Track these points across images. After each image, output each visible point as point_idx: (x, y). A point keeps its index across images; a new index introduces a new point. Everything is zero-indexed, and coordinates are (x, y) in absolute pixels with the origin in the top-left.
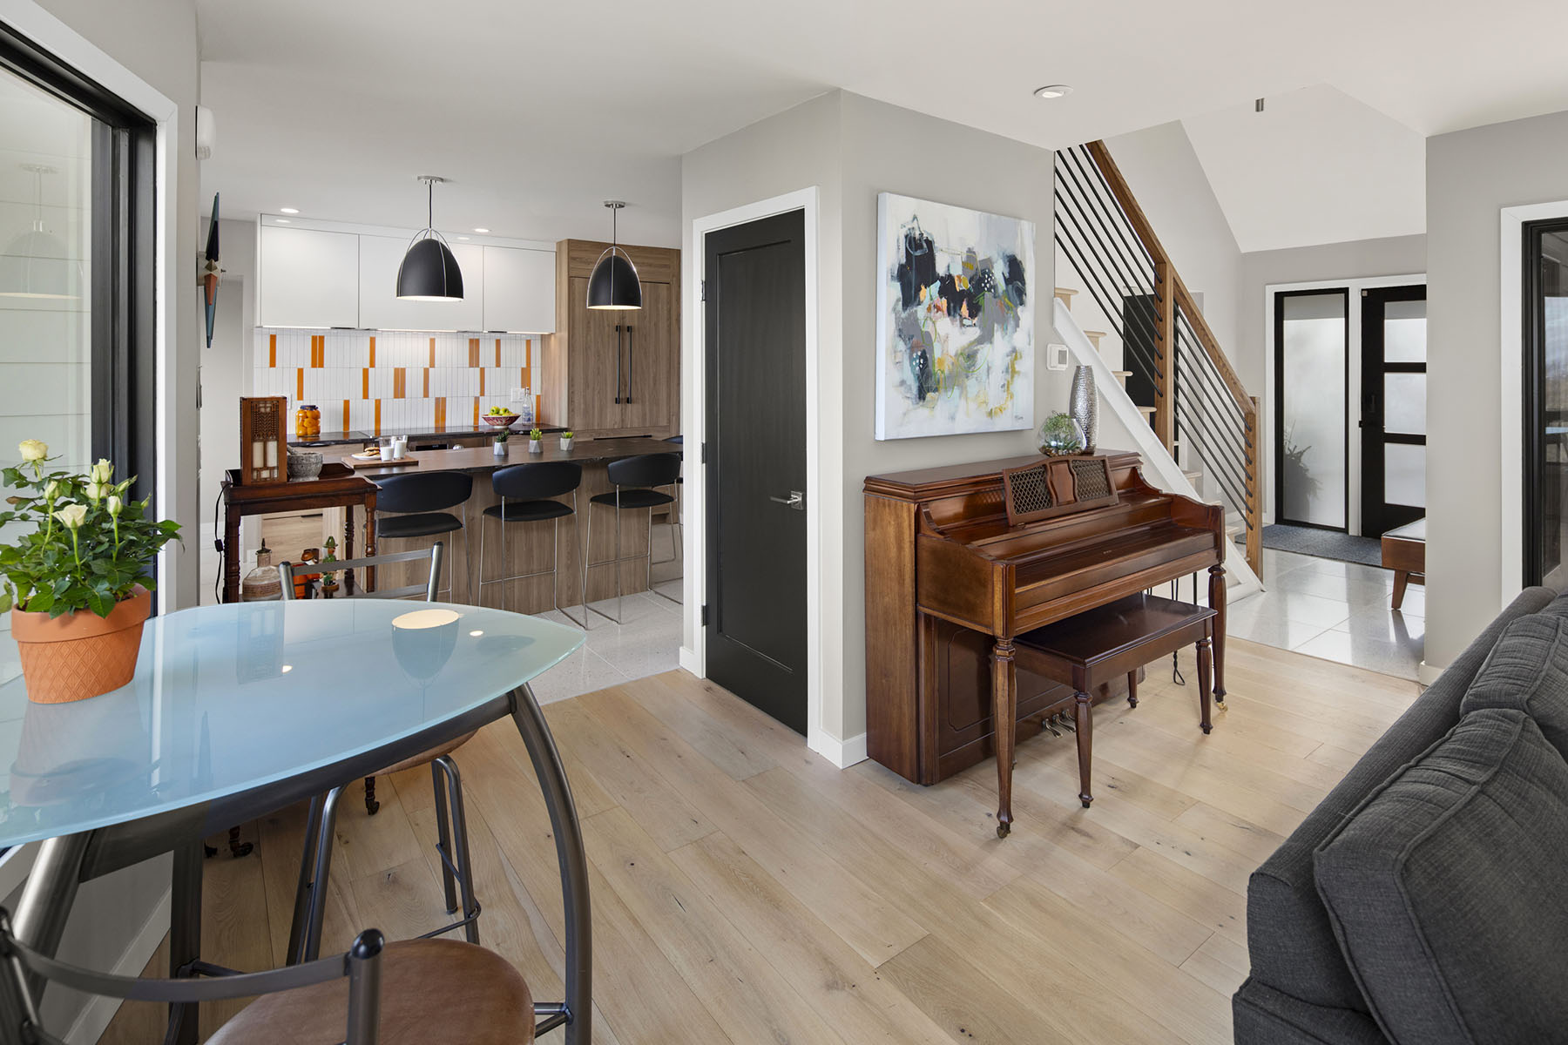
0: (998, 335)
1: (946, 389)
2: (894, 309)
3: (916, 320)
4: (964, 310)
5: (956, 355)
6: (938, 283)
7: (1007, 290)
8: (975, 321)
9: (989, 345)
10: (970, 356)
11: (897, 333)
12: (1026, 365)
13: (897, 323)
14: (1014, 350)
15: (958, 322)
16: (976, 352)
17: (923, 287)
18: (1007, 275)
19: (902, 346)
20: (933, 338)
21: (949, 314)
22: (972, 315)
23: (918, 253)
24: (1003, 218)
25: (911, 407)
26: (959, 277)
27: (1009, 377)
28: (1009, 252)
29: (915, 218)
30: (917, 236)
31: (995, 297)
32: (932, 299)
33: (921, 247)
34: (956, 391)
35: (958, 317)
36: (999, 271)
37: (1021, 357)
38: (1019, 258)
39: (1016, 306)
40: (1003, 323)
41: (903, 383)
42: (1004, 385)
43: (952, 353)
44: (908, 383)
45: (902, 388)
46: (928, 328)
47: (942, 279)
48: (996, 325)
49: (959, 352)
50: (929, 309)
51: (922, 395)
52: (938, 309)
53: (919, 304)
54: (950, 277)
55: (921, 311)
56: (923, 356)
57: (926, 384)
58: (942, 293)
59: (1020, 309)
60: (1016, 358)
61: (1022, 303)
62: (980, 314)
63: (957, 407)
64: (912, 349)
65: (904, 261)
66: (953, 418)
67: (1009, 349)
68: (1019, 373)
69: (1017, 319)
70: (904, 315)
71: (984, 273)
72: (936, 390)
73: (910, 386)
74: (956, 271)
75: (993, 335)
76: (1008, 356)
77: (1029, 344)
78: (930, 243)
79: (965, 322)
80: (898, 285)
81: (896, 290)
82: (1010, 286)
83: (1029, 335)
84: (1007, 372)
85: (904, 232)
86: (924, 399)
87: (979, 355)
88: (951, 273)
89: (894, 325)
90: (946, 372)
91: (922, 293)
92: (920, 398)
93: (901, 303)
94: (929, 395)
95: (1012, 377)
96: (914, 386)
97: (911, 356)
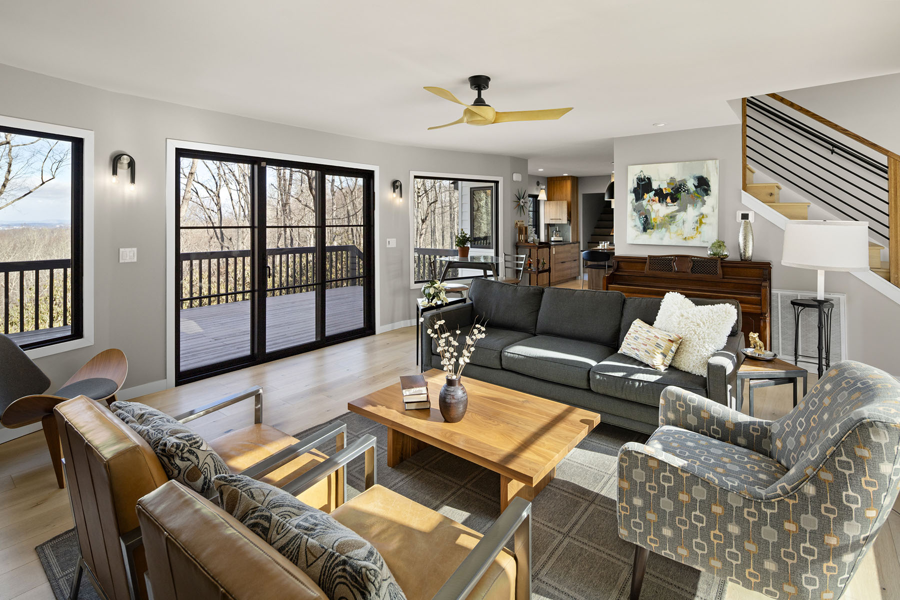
0: (690, 208)
1: (658, 229)
2: (632, 202)
3: (642, 206)
4: (669, 200)
5: (663, 217)
6: (654, 192)
7: (696, 191)
8: (675, 204)
9: (684, 213)
10: (672, 217)
11: (633, 210)
12: (712, 220)
13: (633, 207)
14: (702, 214)
15: (665, 205)
16: (675, 216)
17: (645, 194)
18: (696, 184)
19: (635, 214)
20: (651, 211)
21: (660, 202)
22: (673, 201)
23: (643, 183)
24: (693, 162)
25: (639, 234)
26: (665, 189)
27: (698, 225)
28: (698, 175)
29: (642, 171)
30: (643, 177)
31: (688, 194)
32: (650, 197)
33: (645, 180)
34: (664, 230)
35: (665, 203)
36: (691, 184)
37: (707, 217)
38: (705, 176)
39: (703, 196)
40: (694, 204)
41: (636, 226)
42: (694, 228)
43: (662, 216)
44: (638, 226)
45: (635, 228)
46: (649, 207)
47: (655, 190)
48: (689, 205)
49: (666, 215)
50: (649, 201)
51: (645, 230)
52: (654, 201)
53: (644, 200)
54: (661, 190)
55: (644, 203)
56: (646, 217)
57: (647, 226)
58: (655, 195)
59: (706, 198)
60: (703, 217)
61: (707, 195)
62: (678, 201)
63: (664, 235)
64: (640, 215)
65: (636, 186)
66: (662, 239)
67: (698, 214)
68: (705, 223)
69: (704, 203)
70: (636, 204)
71: (680, 185)
72: (652, 229)
73: (639, 228)
74: (664, 186)
75: (687, 209)
76: (697, 216)
77: (713, 211)
78: (649, 179)
79: (668, 204)
80: (633, 195)
81: (633, 196)
82: (699, 189)
83: (713, 208)
84: (697, 222)
85: (636, 177)
86: (646, 232)
87: (677, 217)
88: (661, 187)
89: (632, 207)
90: (658, 222)
91: (645, 197)
92: (644, 231)
93: (635, 200)
94: (648, 231)
95: (700, 225)
96: (641, 228)
97: (640, 218)
